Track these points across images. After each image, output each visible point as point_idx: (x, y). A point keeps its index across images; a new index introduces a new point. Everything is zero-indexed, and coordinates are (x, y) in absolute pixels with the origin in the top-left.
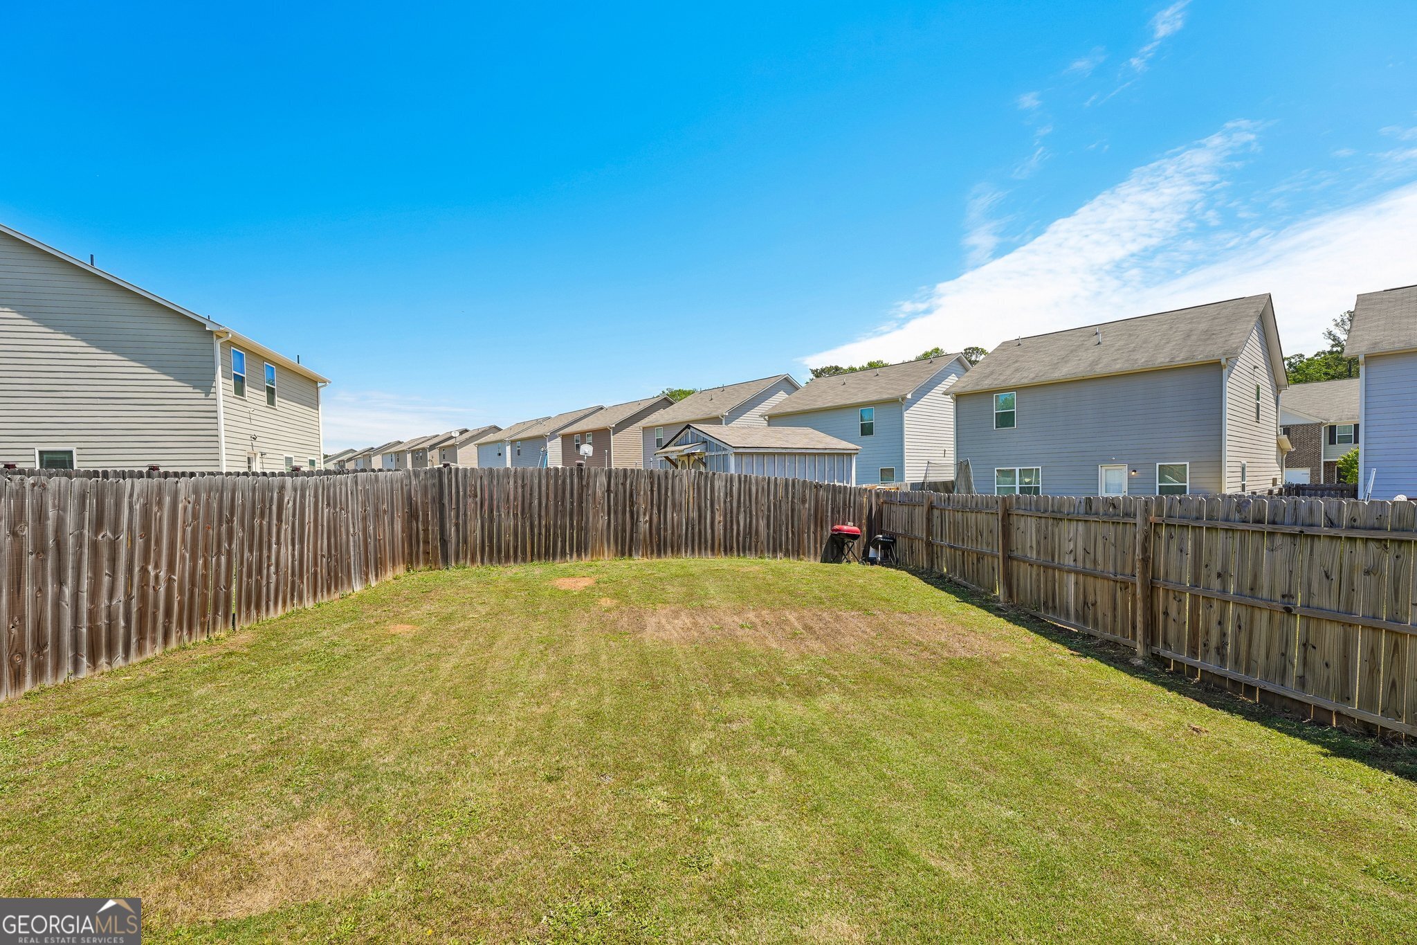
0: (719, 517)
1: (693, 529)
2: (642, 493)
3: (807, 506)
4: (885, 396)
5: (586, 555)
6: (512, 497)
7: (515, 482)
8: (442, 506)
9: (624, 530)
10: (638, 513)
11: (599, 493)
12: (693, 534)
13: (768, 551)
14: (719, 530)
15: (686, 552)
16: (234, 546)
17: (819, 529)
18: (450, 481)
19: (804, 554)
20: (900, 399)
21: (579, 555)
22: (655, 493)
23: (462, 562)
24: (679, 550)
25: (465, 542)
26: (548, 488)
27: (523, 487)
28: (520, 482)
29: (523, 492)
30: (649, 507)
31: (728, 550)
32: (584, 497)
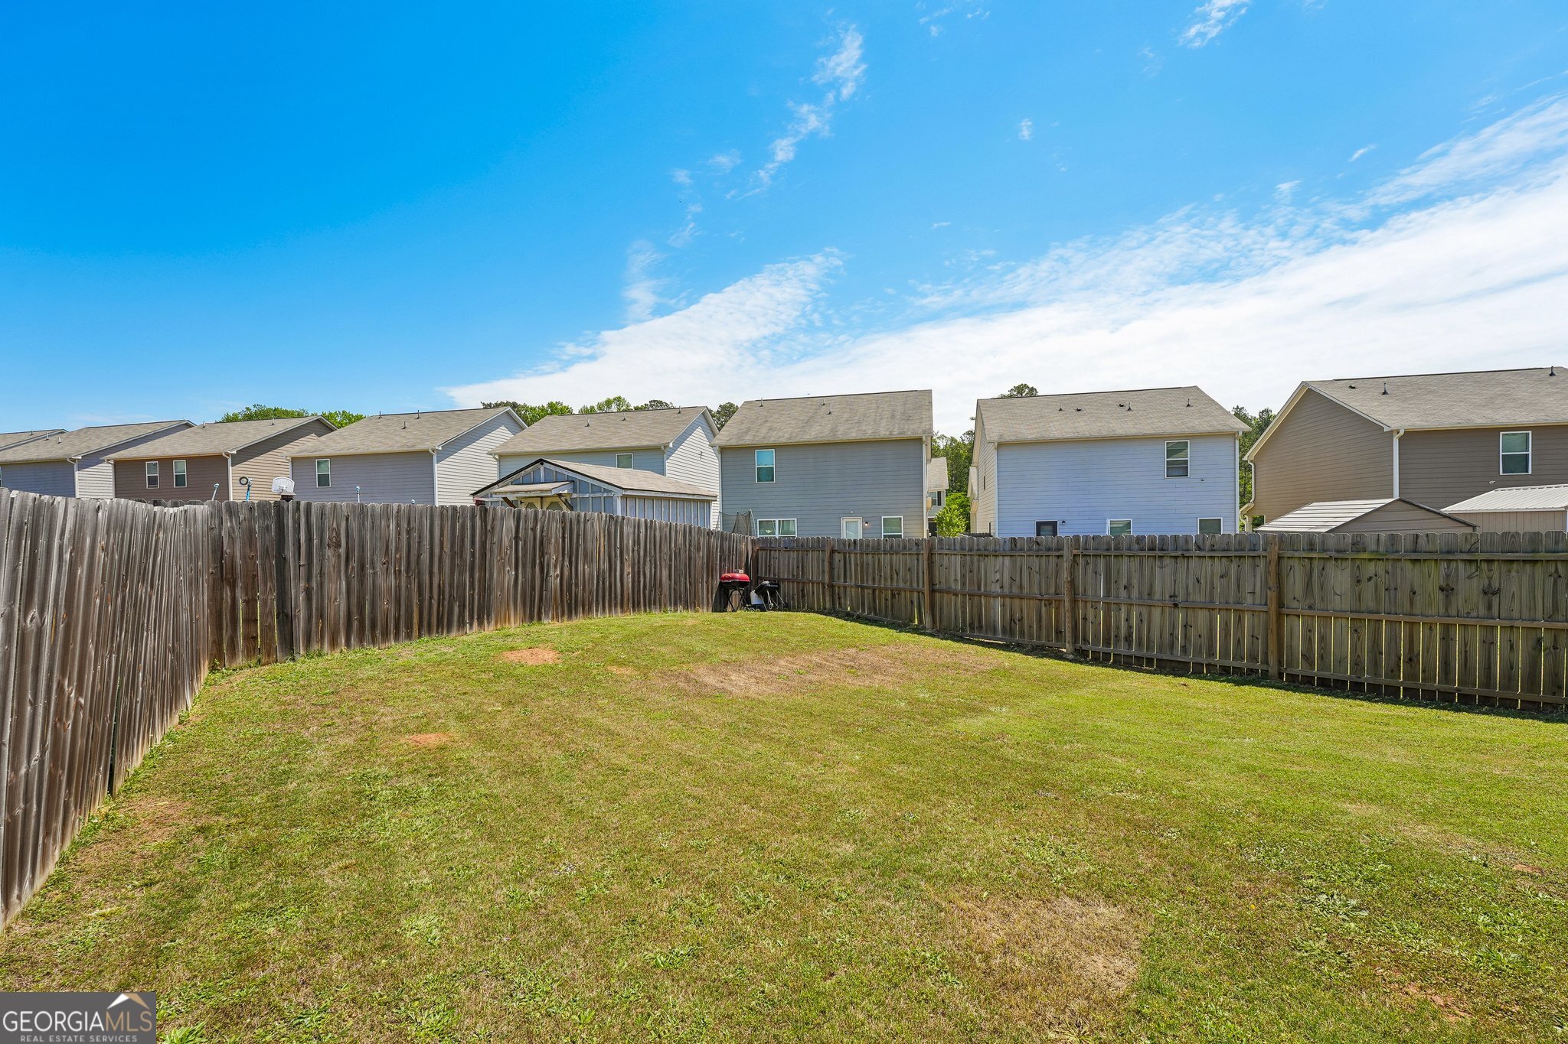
0: (628, 569)
1: (604, 583)
2: (553, 541)
3: (701, 554)
4: (645, 443)
5: (488, 623)
6: (393, 547)
7: (398, 525)
8: (282, 561)
9: (533, 588)
10: (548, 565)
11: (506, 542)
12: (604, 588)
13: (670, 605)
14: (628, 583)
15: (597, 611)
17: (710, 579)
18: (297, 522)
19: (699, 606)
20: (662, 447)
21: (481, 624)
22: (567, 540)
23: (315, 647)
24: (590, 609)
25: (321, 616)
26: (442, 535)
27: (409, 532)
28: (404, 525)
29: (409, 539)
30: (560, 559)
31: (636, 606)
32: (488, 546)
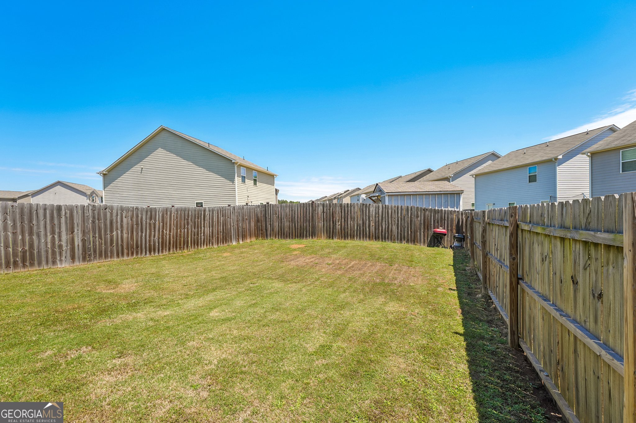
0: (372, 224)
1: (360, 228)
2: (337, 213)
3: (419, 219)
4: (544, 158)
5: (315, 237)
6: (288, 214)
7: (289, 209)
8: (266, 217)
9: (330, 228)
10: (336, 221)
11: (320, 213)
12: (360, 230)
13: (398, 240)
14: (372, 229)
15: (357, 238)
16: (189, 226)
17: (426, 230)
18: (268, 209)
19: (417, 242)
20: (553, 160)
21: (312, 237)
22: (343, 213)
23: (272, 237)
24: (354, 237)
25: (273, 230)
26: (300, 211)
27: (292, 211)
28: (291, 209)
29: (292, 212)
30: (340, 219)
31: (377, 238)
32: (314, 215)
